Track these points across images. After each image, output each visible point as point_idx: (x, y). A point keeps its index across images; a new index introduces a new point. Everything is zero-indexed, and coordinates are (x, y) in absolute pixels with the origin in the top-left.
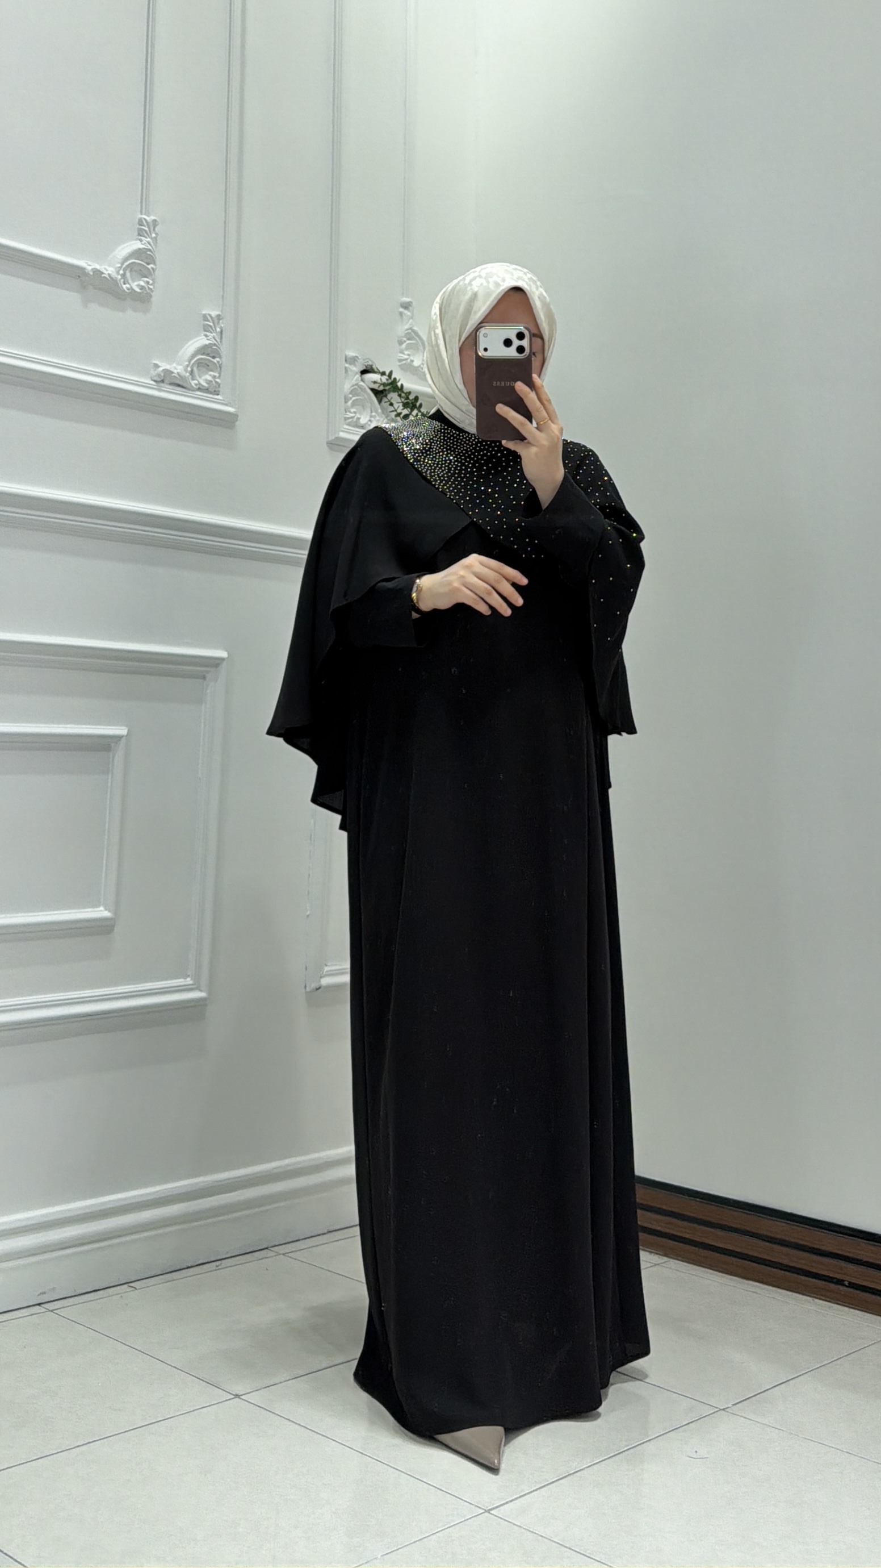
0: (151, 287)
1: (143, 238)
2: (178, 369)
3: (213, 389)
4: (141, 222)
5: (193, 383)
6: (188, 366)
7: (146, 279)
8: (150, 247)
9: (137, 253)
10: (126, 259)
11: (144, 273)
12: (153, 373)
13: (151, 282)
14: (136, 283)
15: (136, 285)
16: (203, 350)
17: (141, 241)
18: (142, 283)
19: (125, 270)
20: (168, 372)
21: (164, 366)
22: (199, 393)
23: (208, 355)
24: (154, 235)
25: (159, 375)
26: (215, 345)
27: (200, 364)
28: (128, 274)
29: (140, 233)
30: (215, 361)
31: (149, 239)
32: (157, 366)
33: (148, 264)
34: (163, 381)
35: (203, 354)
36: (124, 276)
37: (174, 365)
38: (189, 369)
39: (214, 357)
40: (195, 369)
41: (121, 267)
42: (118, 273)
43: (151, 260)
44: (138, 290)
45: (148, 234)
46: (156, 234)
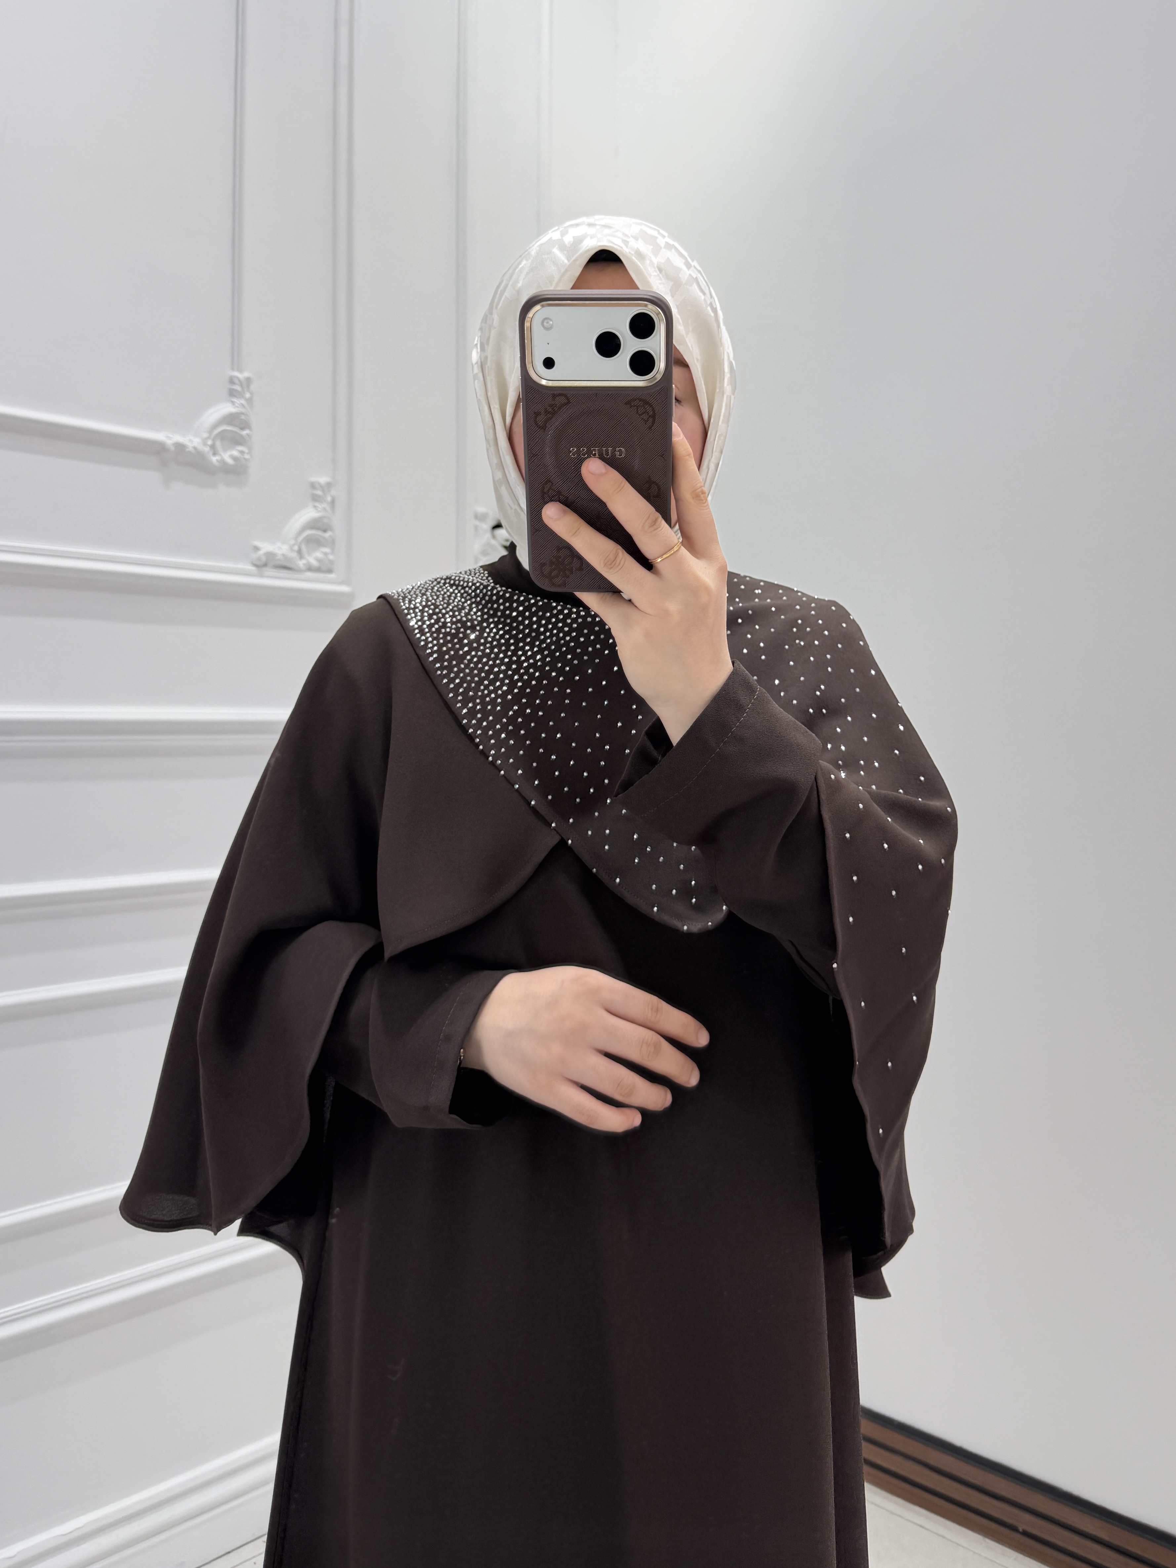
0: (247, 456)
1: (235, 400)
2: (281, 549)
3: (324, 568)
4: (232, 381)
5: (301, 563)
6: (294, 545)
7: (240, 448)
8: (243, 410)
9: (230, 419)
10: (215, 426)
11: (236, 441)
12: (254, 556)
13: (245, 449)
14: (229, 453)
15: (228, 456)
16: (314, 524)
17: (233, 403)
18: (235, 453)
19: (214, 440)
20: (270, 555)
21: (266, 547)
22: (309, 574)
23: (319, 529)
24: (248, 395)
25: (259, 559)
26: (325, 517)
27: (309, 541)
28: (218, 444)
29: (232, 393)
30: (327, 535)
31: (243, 401)
32: (257, 549)
33: (242, 429)
34: (265, 565)
35: (313, 528)
36: (213, 447)
37: (279, 544)
38: (296, 548)
39: (325, 531)
40: (304, 548)
41: (208, 438)
42: (205, 444)
43: (245, 425)
44: (230, 461)
45: (239, 395)
46: (251, 393)
